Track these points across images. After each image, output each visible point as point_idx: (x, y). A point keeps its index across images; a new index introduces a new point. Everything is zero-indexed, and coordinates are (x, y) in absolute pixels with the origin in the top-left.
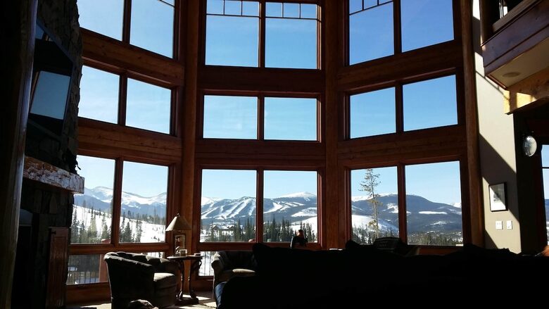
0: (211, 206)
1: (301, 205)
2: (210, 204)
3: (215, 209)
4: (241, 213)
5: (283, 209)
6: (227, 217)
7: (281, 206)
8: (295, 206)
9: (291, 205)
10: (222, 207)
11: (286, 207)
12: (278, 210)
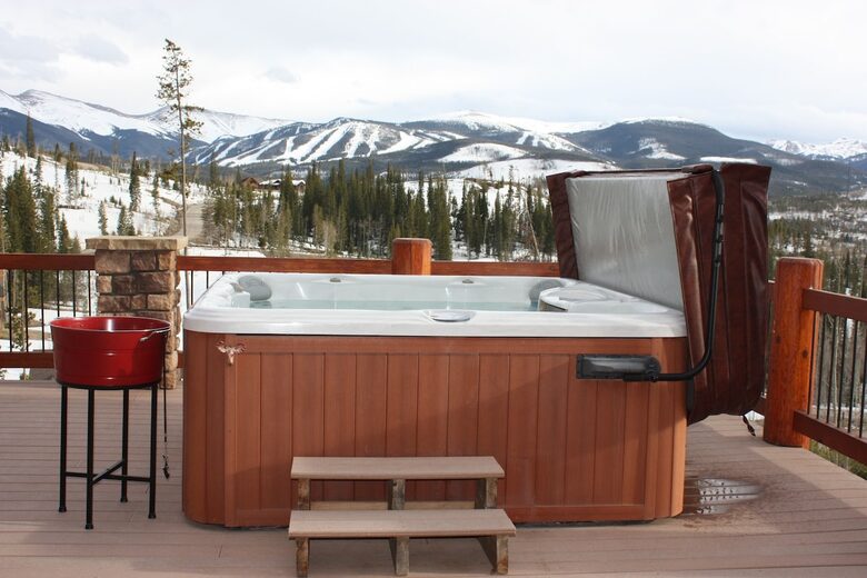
0: (268, 137)
1: (458, 137)
2: (265, 133)
3: (277, 142)
4: (332, 153)
5: (423, 145)
6: (303, 159)
7: (417, 139)
8: (446, 139)
9: (438, 137)
10: (292, 138)
11: (429, 142)
12: (411, 148)
